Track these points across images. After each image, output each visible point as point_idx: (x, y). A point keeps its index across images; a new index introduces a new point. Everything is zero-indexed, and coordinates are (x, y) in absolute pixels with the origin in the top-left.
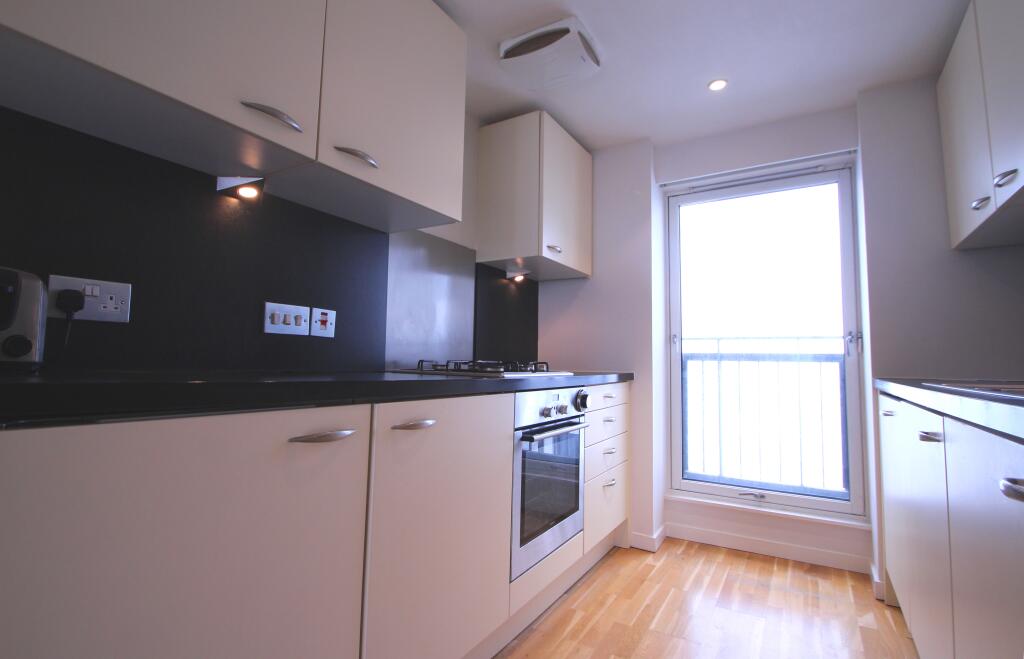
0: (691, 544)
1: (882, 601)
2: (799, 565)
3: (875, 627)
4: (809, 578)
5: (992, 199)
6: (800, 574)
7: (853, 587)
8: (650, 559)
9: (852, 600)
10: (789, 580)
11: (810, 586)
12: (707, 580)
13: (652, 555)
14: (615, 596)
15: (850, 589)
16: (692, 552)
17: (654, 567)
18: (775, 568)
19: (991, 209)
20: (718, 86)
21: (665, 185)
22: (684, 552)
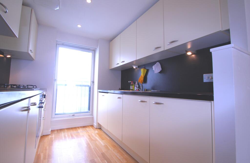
0: (57, 130)
1: (97, 128)
2: (81, 127)
3: (98, 132)
4: (84, 128)
5: (119, 64)
6: (82, 128)
7: (92, 128)
8: (50, 136)
9: (92, 129)
10: (81, 130)
11: (85, 130)
12: (66, 136)
13: (50, 135)
14: (48, 147)
15: (91, 128)
16: (59, 131)
17: (53, 137)
18: (78, 129)
19: (119, 65)
20: (79, 26)
21: (57, 41)
22: (57, 132)
